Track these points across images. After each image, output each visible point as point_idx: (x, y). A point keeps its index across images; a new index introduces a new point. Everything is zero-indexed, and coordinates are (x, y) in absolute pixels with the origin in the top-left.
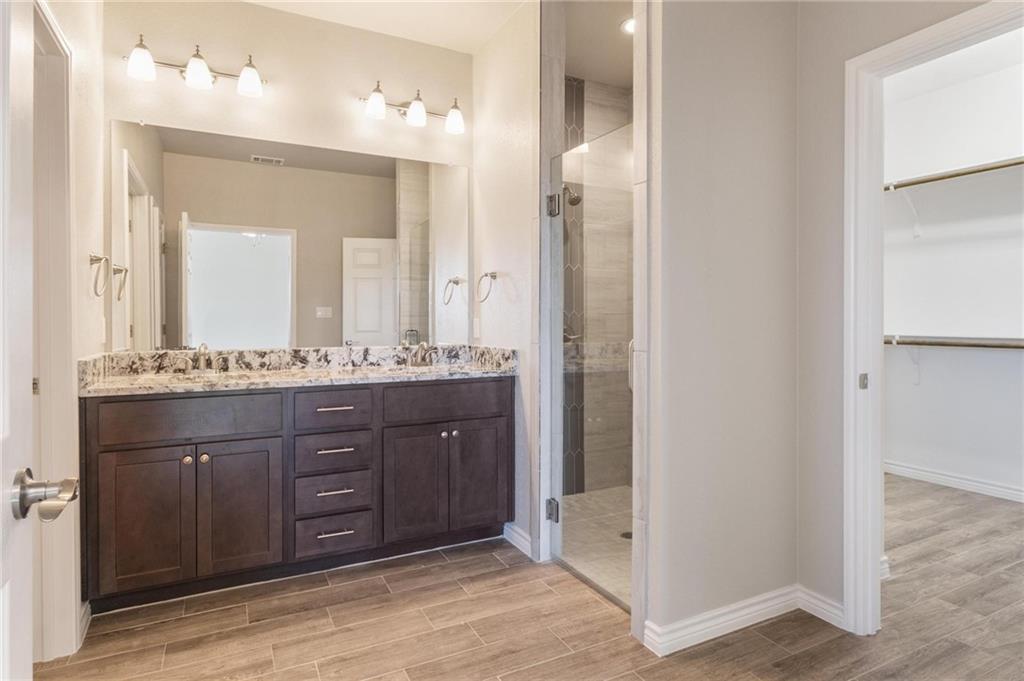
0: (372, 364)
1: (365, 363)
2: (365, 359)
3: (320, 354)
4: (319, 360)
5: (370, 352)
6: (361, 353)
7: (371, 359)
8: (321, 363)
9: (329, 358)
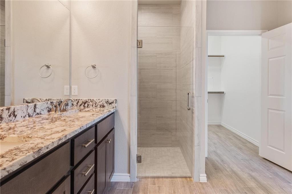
0: (38, 114)
1: (35, 114)
2: (35, 111)
3: (10, 112)
4: (10, 116)
5: (37, 106)
6: (33, 108)
7: (38, 111)
8: (11, 118)
9: (16, 114)
